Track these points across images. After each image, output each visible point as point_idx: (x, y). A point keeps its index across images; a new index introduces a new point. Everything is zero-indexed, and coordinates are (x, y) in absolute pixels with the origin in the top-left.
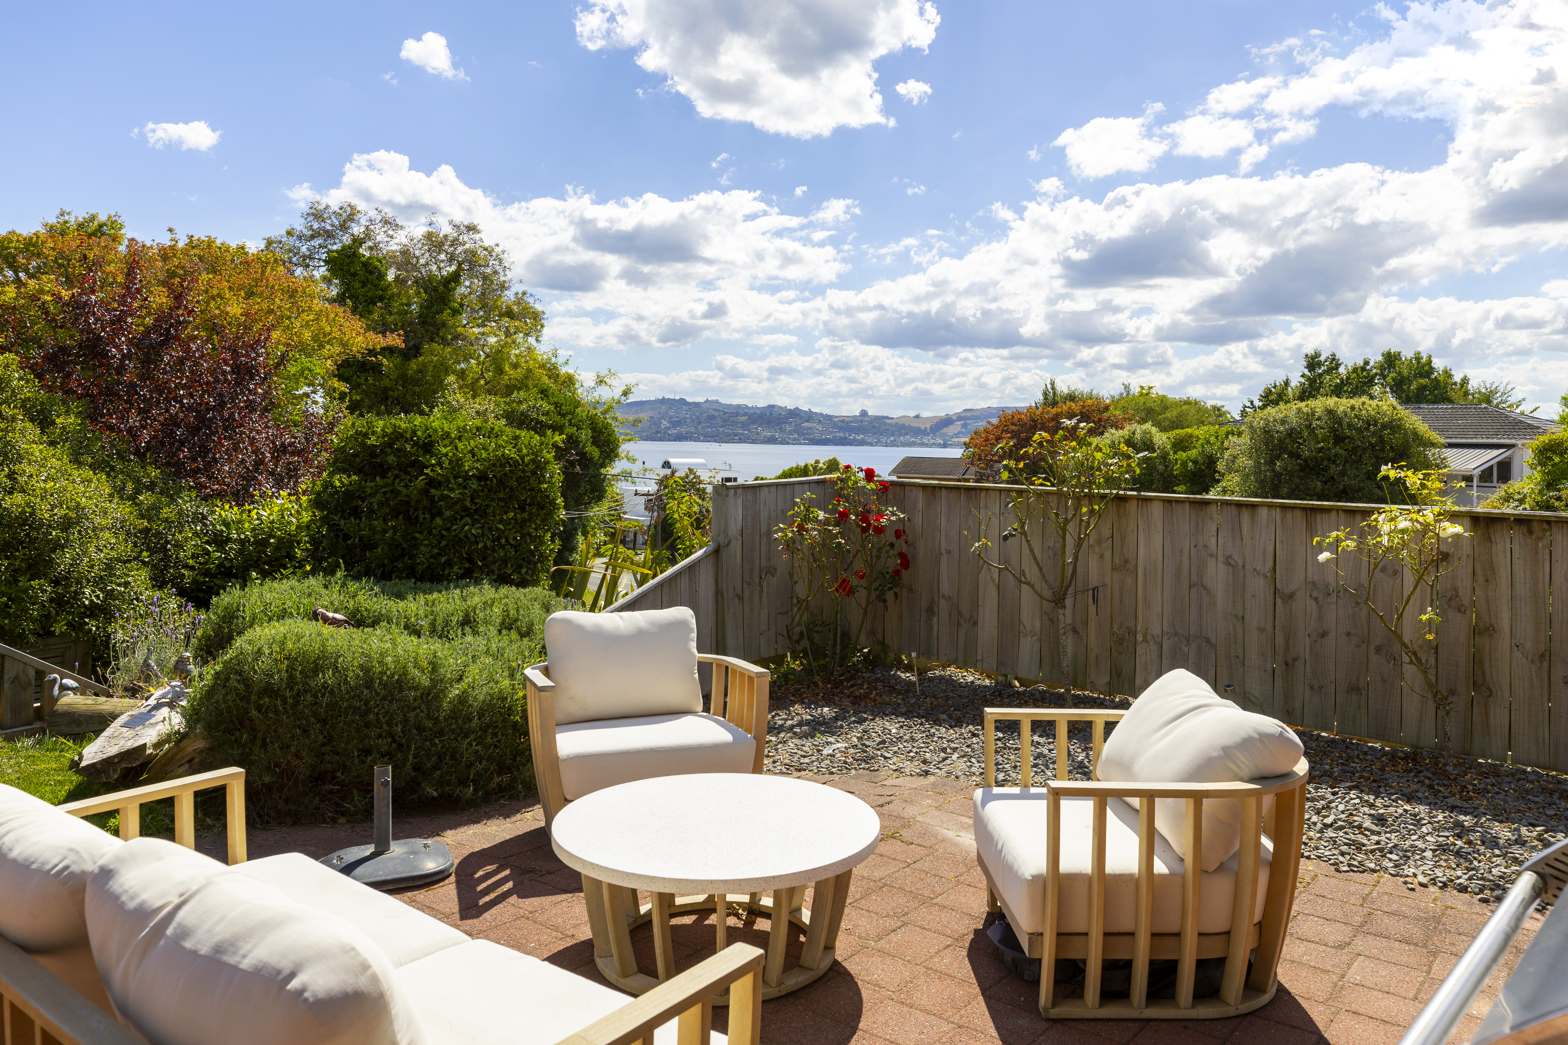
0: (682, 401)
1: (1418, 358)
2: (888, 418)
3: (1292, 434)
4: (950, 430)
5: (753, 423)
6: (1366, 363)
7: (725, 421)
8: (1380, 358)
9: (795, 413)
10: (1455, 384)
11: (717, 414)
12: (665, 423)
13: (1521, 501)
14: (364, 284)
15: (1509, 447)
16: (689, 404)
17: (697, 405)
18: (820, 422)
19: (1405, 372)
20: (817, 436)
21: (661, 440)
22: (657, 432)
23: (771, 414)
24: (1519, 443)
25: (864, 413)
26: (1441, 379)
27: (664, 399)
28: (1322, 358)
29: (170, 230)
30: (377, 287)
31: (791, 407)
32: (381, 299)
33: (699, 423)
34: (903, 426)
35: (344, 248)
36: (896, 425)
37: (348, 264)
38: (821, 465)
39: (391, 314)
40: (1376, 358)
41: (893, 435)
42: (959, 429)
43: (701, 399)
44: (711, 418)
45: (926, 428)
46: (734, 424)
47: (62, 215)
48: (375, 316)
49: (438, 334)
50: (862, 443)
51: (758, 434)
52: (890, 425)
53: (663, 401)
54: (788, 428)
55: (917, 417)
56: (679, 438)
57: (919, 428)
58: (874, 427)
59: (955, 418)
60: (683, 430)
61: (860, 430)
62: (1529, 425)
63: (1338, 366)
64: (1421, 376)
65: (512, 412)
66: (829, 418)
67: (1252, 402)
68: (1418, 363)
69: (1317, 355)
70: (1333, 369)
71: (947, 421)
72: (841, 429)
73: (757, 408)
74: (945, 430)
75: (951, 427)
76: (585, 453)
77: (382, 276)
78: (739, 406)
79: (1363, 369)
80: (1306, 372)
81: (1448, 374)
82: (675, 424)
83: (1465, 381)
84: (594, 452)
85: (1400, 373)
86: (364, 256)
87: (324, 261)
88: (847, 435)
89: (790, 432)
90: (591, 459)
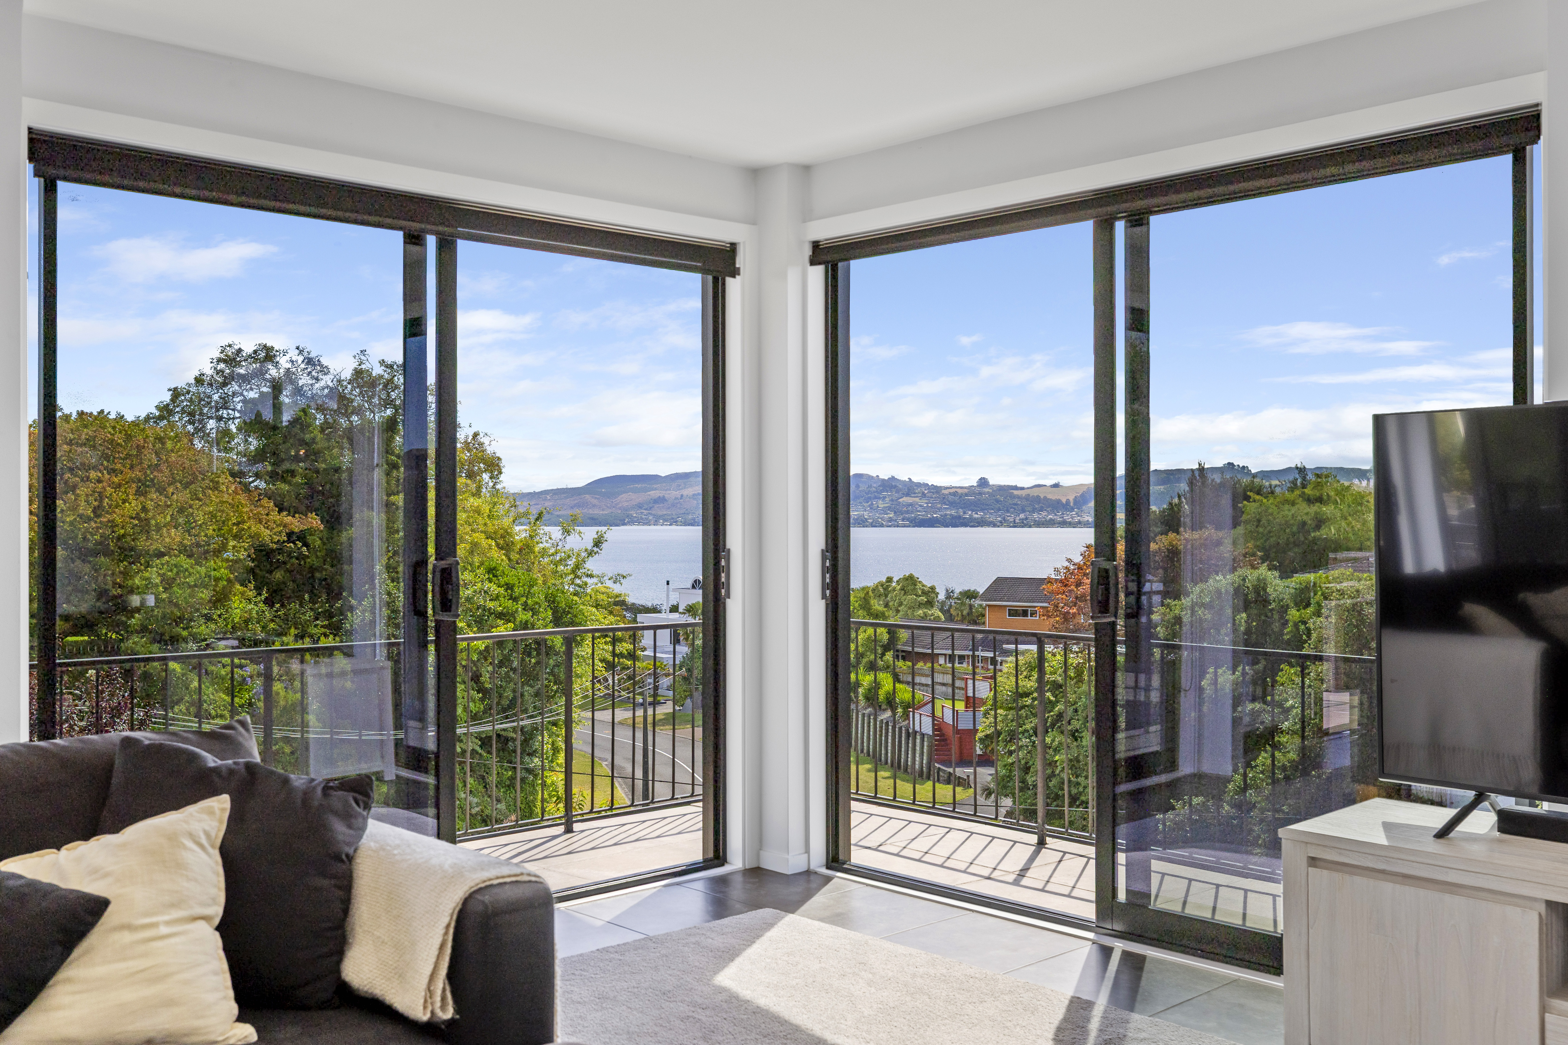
2: (1016, 488)
9: (890, 484)
18: (924, 495)
20: (921, 515)
25: (983, 482)
31: (885, 476)
34: (1037, 499)
36: (1027, 498)
38: (891, 583)
41: (1023, 511)
45: (1068, 501)
50: (981, 523)
52: (1019, 497)
55: (1056, 486)
57: (1059, 502)
58: (997, 501)
61: (976, 506)
66: (937, 489)
72: (952, 504)
88: (961, 511)
89: (885, 511)
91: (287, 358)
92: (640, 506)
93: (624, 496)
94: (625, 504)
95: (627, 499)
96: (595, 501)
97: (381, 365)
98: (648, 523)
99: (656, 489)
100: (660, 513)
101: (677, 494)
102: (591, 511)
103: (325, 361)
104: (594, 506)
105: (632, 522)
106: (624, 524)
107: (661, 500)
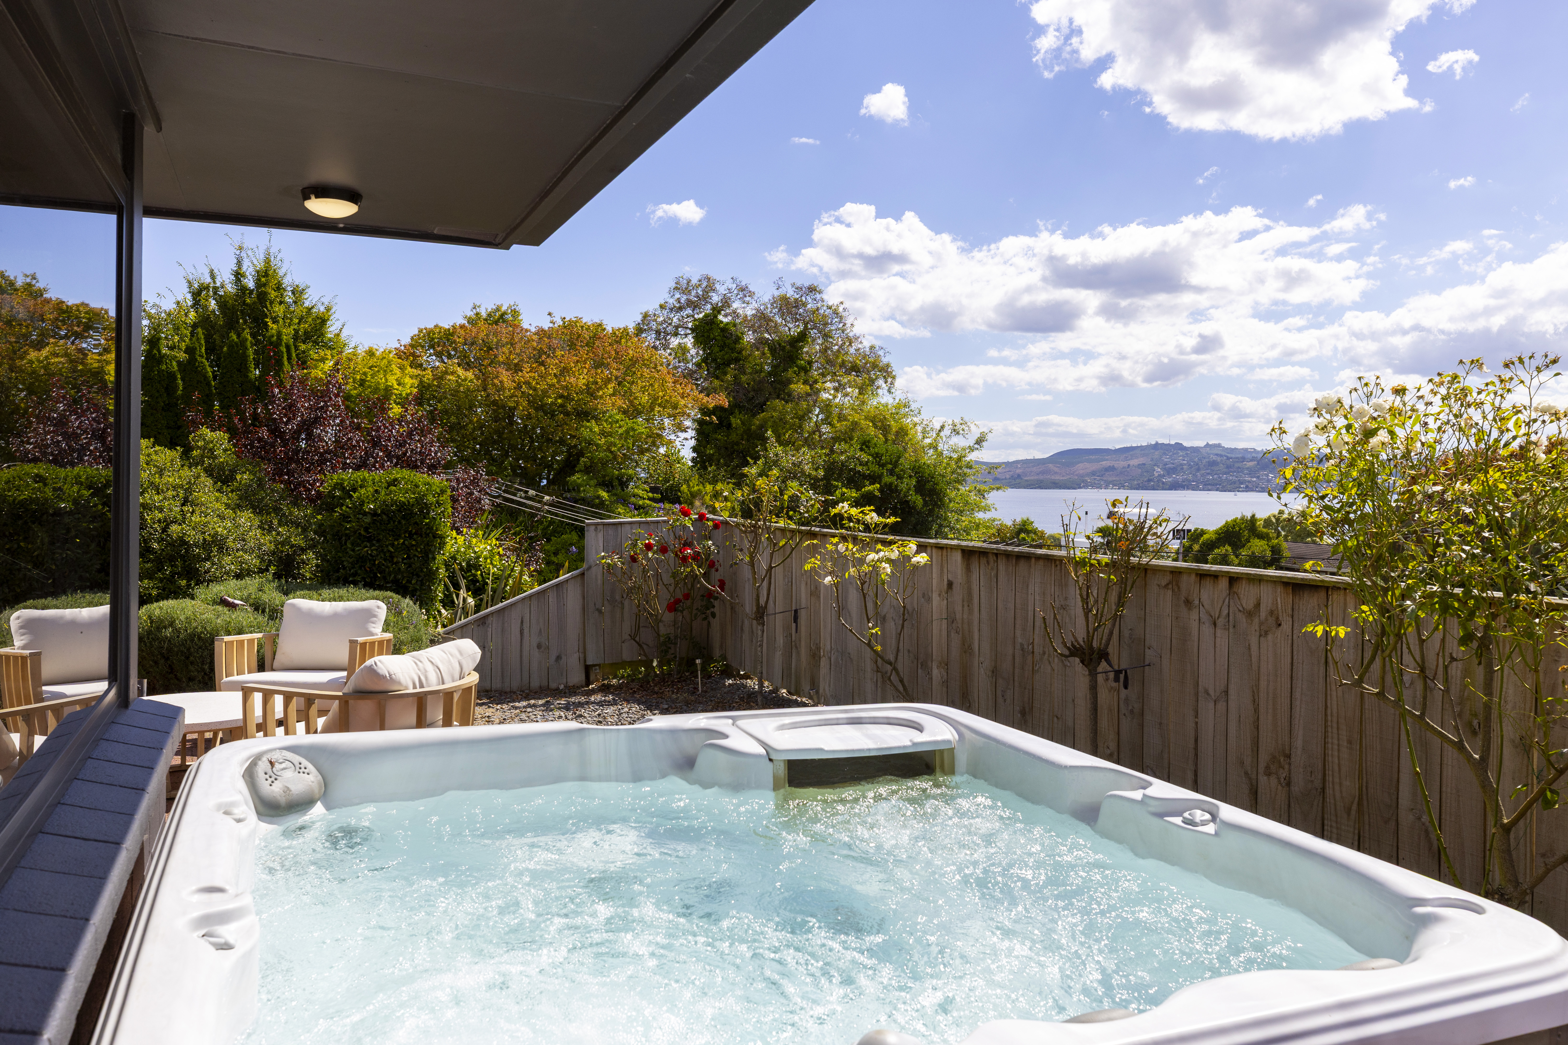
0: (1179, 446)
12: (1158, 470)
14: (722, 348)
16: (1186, 449)
17: (1196, 450)
21: (1154, 489)
22: (1149, 481)
27: (1157, 443)
29: (550, 314)
30: (733, 350)
32: (737, 360)
33: (1198, 470)
35: (706, 316)
37: (708, 331)
39: (744, 373)
43: (1201, 444)
44: (1213, 463)
46: (1240, 470)
47: (474, 308)
48: (729, 377)
49: (784, 391)
53: (1157, 446)
56: (1175, 486)
60: (1180, 478)
65: (833, 463)
76: (907, 502)
77: (738, 339)
78: (1246, 450)
82: (1170, 471)
84: (917, 500)
86: (722, 322)
87: (690, 329)
90: (914, 508)
91: (725, 287)
92: (1093, 473)
93: (1081, 465)
94: (1081, 472)
95: (1083, 468)
96: (1056, 469)
97: (793, 286)
98: (1100, 487)
99: (1107, 460)
100: (1110, 479)
101: (1125, 464)
102: (1053, 477)
103: (751, 288)
104: (1056, 473)
105: (1086, 486)
106: (1080, 488)
107: (1111, 469)
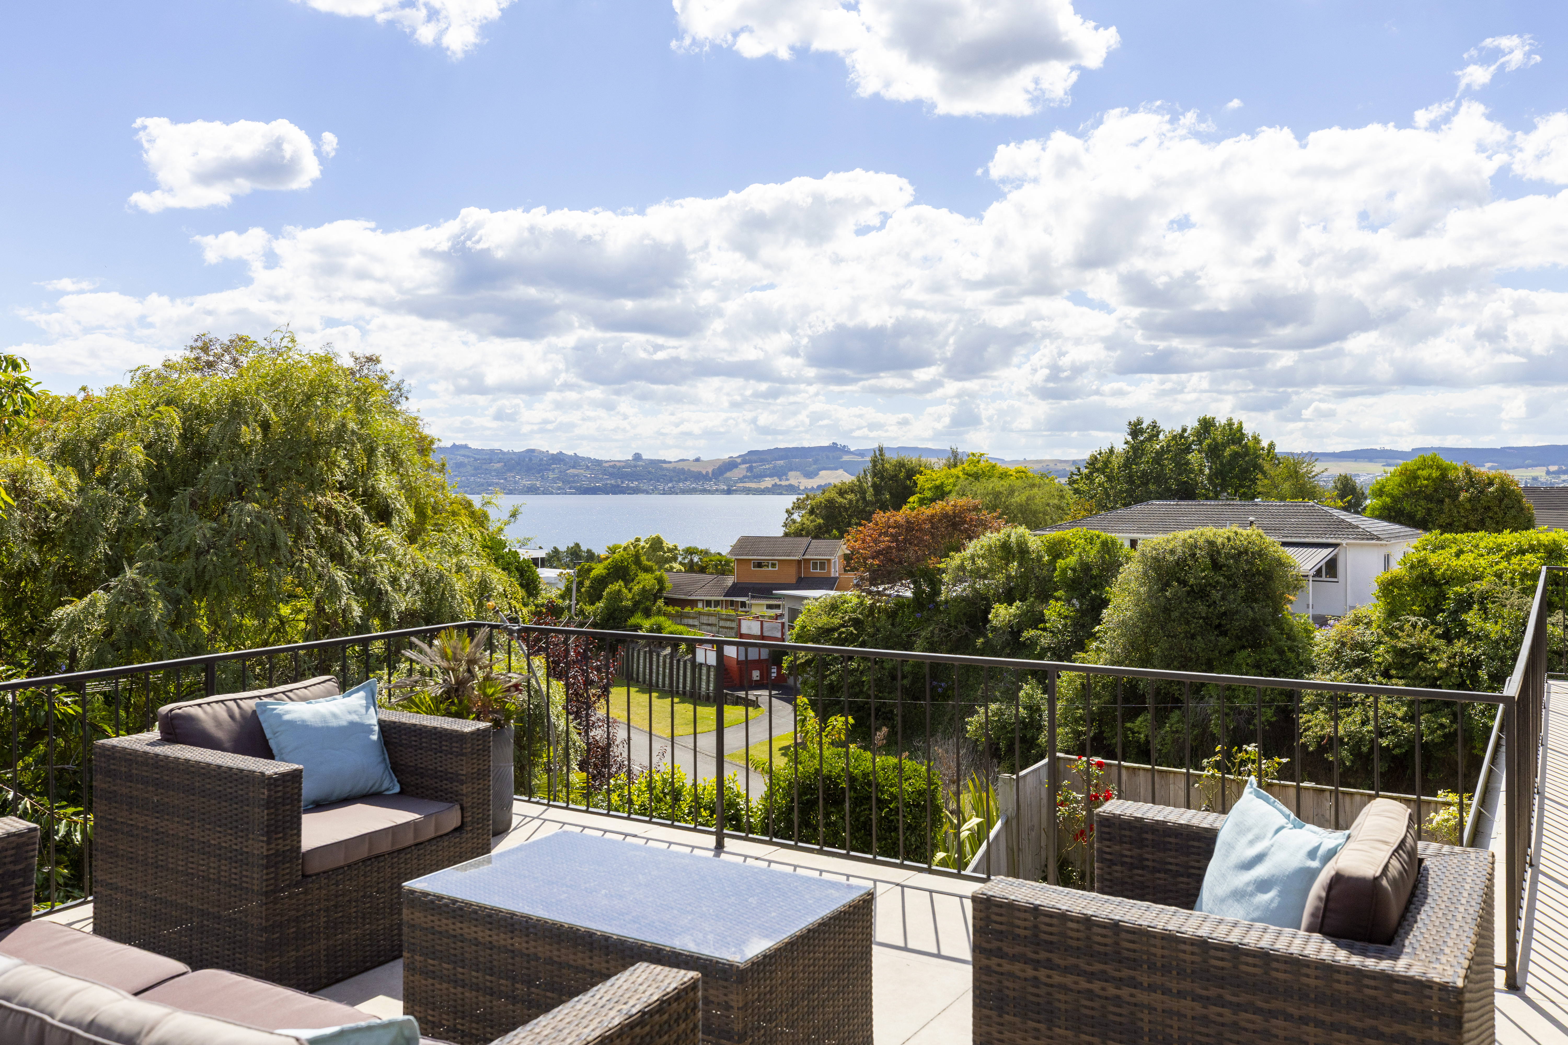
1: (1230, 424)
2: (665, 462)
3: (1180, 563)
4: (735, 474)
5: (510, 470)
6: (1184, 430)
7: (476, 469)
8: (1196, 424)
9: (558, 459)
10: (1263, 449)
11: (466, 460)
13: (1369, 624)
15: (1335, 546)
17: (446, 449)
18: (588, 467)
19: (1219, 439)
20: (585, 484)
23: (530, 460)
24: (1344, 542)
25: (637, 457)
26: (1250, 444)
28: (1144, 426)
31: (554, 451)
34: (682, 471)
36: (674, 470)
38: (642, 544)
40: (1192, 424)
41: (671, 481)
42: (744, 473)
44: (460, 464)
45: (707, 473)
50: (636, 491)
51: (516, 482)
52: (667, 469)
54: (551, 476)
55: (697, 460)
57: (700, 473)
58: (650, 473)
59: (739, 460)
61: (633, 476)
62: (1350, 524)
63: (1158, 433)
64: (1234, 443)
66: (599, 463)
67: (1079, 469)
68: (1231, 429)
69: (1139, 422)
70: (1154, 436)
71: (731, 465)
72: (612, 475)
73: (514, 453)
74: (728, 474)
75: (735, 471)
78: (493, 451)
79: (1182, 436)
80: (1129, 438)
81: (1256, 440)
83: (1272, 446)
85: (1214, 439)
88: (619, 482)
89: (554, 481)
